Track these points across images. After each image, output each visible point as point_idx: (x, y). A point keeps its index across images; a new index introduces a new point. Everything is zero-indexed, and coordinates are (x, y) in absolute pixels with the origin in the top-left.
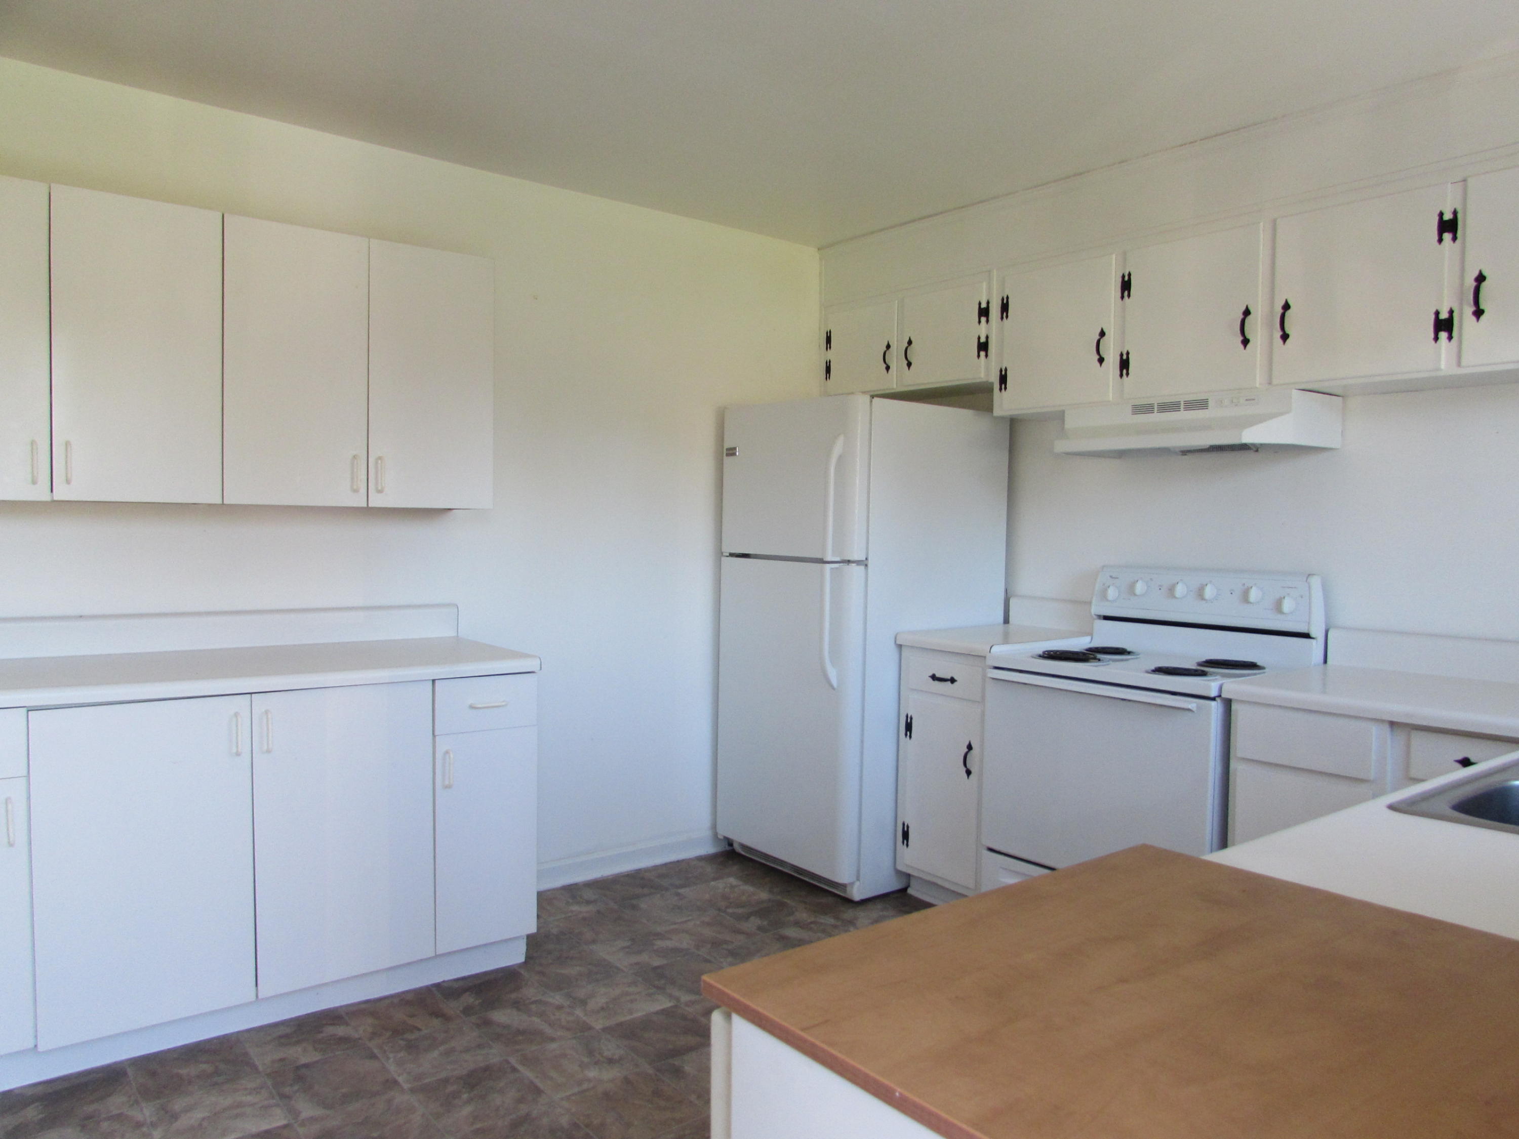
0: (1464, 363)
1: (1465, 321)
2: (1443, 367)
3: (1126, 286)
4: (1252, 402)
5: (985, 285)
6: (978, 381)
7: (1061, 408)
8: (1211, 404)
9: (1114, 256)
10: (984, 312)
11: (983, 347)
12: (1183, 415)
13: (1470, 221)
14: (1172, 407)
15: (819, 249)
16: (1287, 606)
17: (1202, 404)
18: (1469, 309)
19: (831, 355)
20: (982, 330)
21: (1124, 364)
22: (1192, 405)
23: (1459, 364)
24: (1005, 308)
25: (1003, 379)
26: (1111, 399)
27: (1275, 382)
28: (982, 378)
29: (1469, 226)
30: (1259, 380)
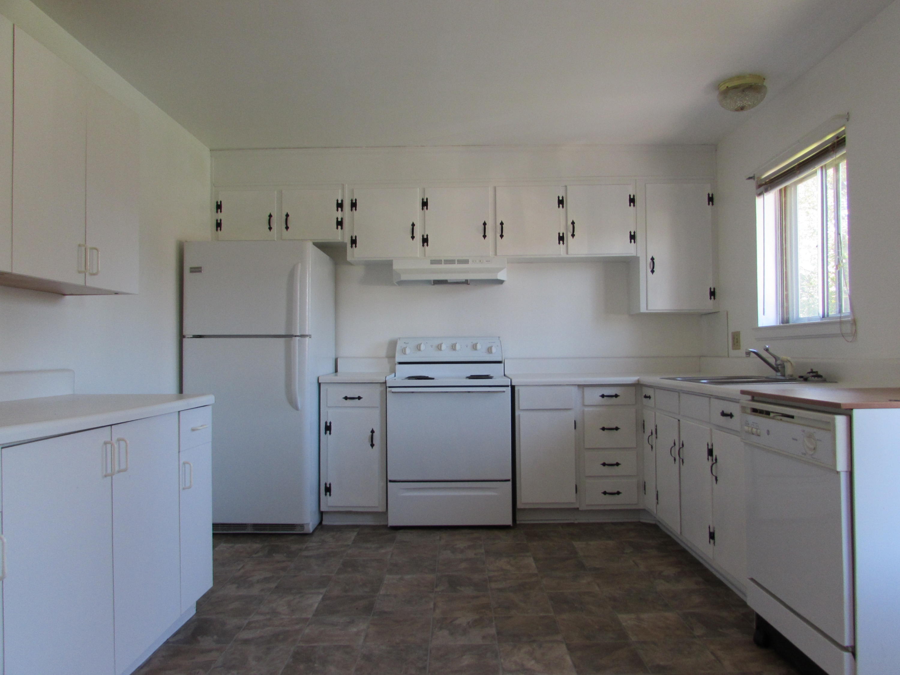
0: (569, 253)
1: (568, 237)
2: (562, 254)
3: (425, 204)
4: (489, 262)
5: (340, 191)
6: (336, 241)
7: (390, 259)
8: (470, 261)
9: (418, 189)
10: (340, 205)
11: (340, 223)
12: (456, 266)
13: (569, 200)
14: (452, 262)
15: (210, 150)
16: (494, 350)
17: (466, 262)
18: (570, 234)
19: (220, 216)
20: (339, 215)
21: (425, 240)
22: (460, 262)
23: (567, 253)
24: (354, 205)
25: (354, 242)
26: (418, 256)
27: (498, 254)
28: (339, 240)
29: (569, 202)
30: (491, 253)
